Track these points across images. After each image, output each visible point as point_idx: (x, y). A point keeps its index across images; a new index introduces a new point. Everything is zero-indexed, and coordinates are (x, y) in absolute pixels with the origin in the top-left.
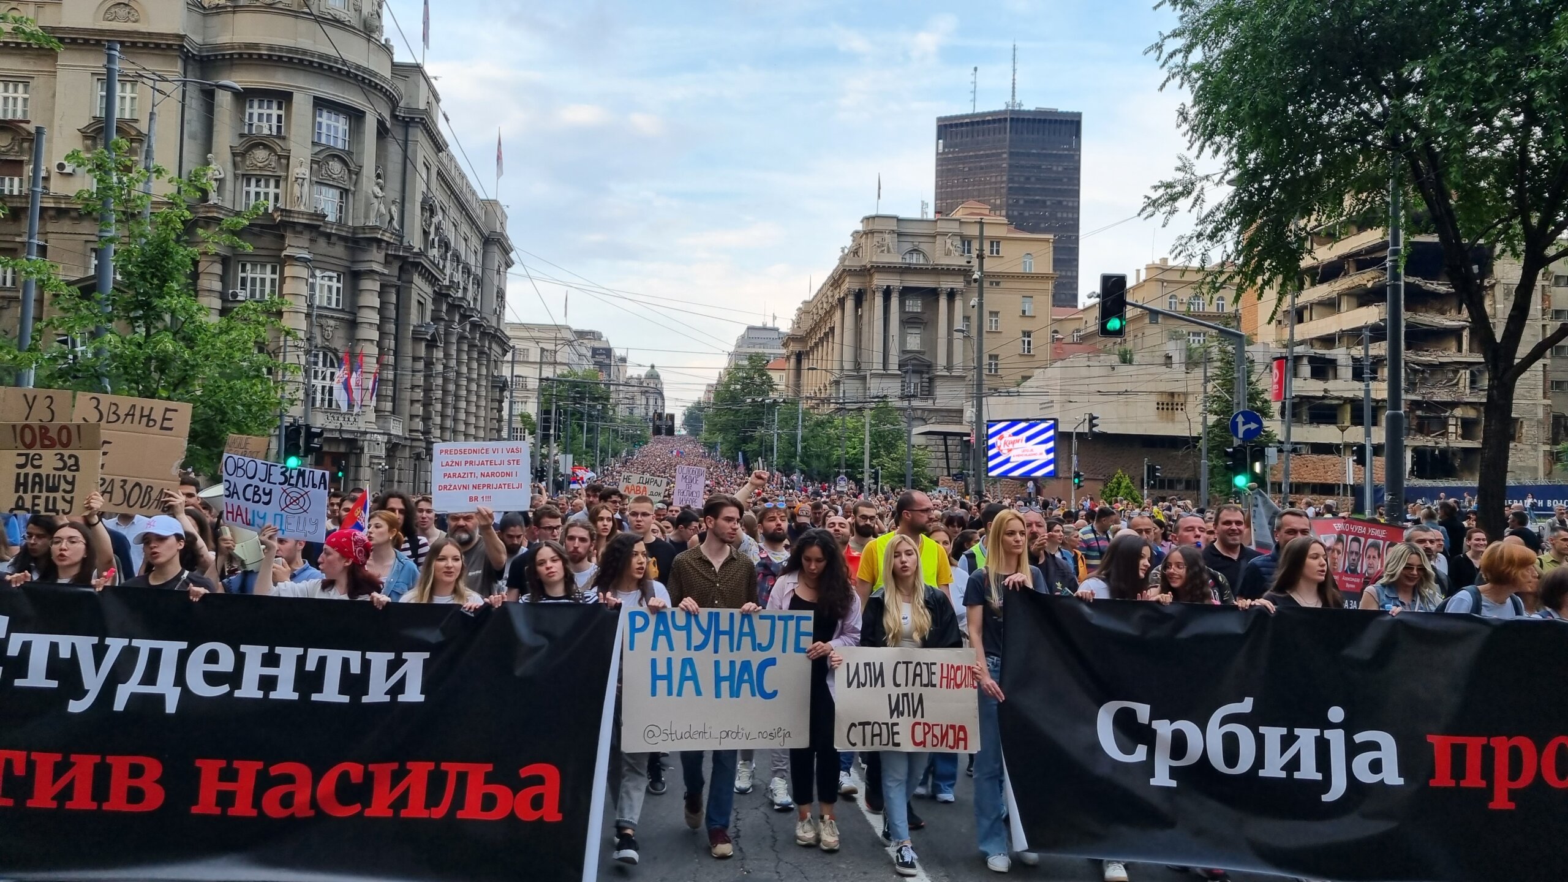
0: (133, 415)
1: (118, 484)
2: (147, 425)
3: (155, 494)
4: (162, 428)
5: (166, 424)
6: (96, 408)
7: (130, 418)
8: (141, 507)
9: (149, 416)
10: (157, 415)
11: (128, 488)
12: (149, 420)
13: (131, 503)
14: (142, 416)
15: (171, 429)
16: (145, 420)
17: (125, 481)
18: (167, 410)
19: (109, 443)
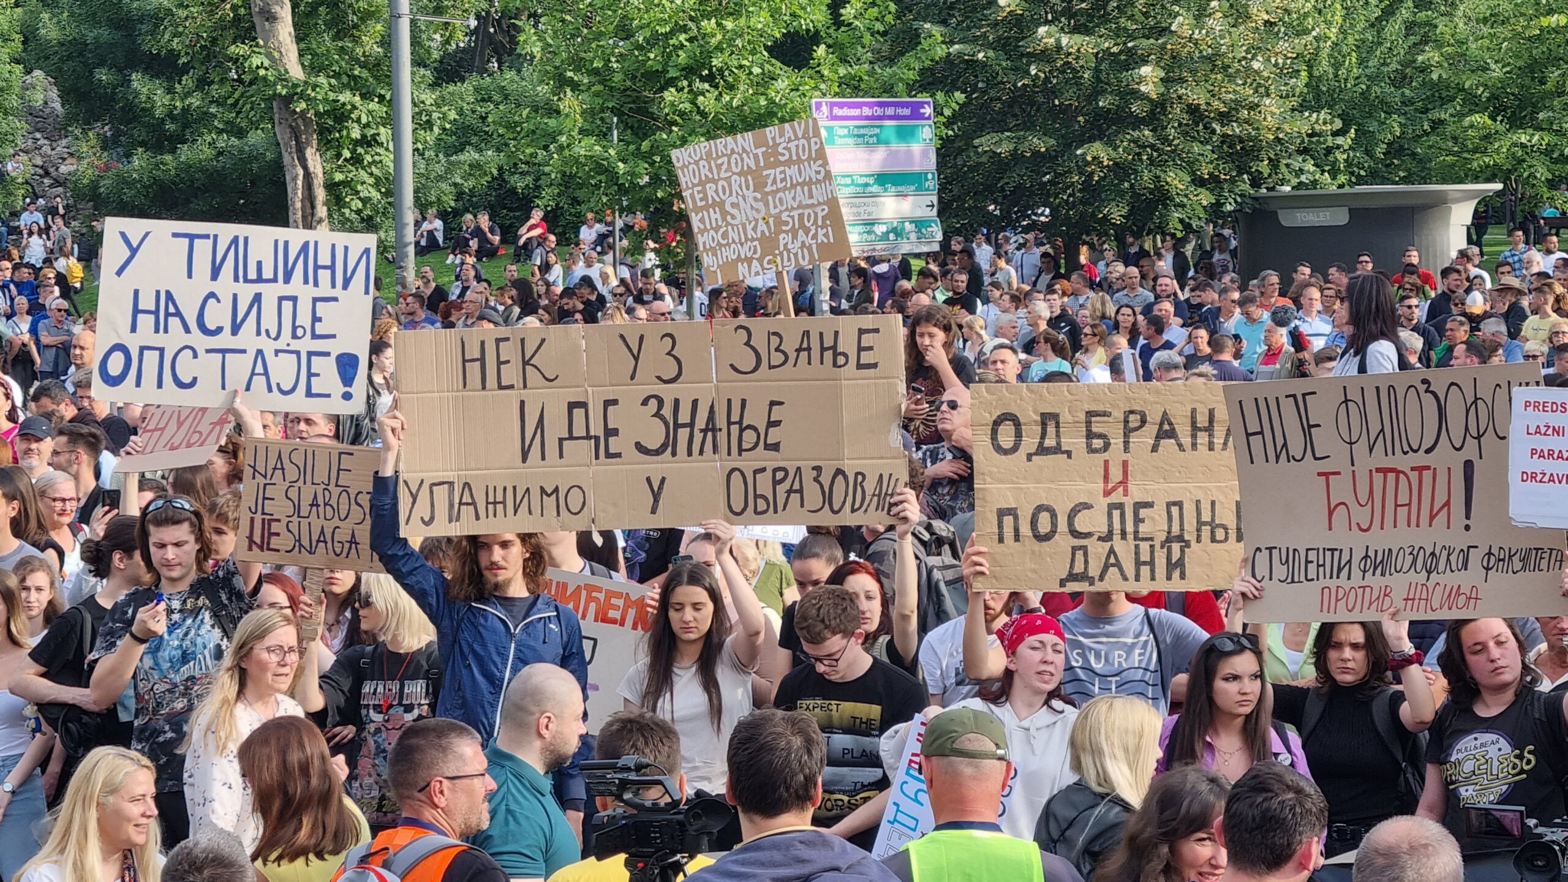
0: (809, 349)
1: (808, 475)
2: (835, 365)
3: (870, 486)
4: (860, 366)
5: (866, 357)
6: (747, 344)
7: (804, 355)
8: (853, 511)
9: (834, 348)
10: (849, 343)
11: (825, 480)
12: (836, 355)
13: (836, 508)
14: (823, 349)
15: (875, 366)
16: (828, 355)
17: (818, 469)
18: (861, 332)
19: (781, 403)
